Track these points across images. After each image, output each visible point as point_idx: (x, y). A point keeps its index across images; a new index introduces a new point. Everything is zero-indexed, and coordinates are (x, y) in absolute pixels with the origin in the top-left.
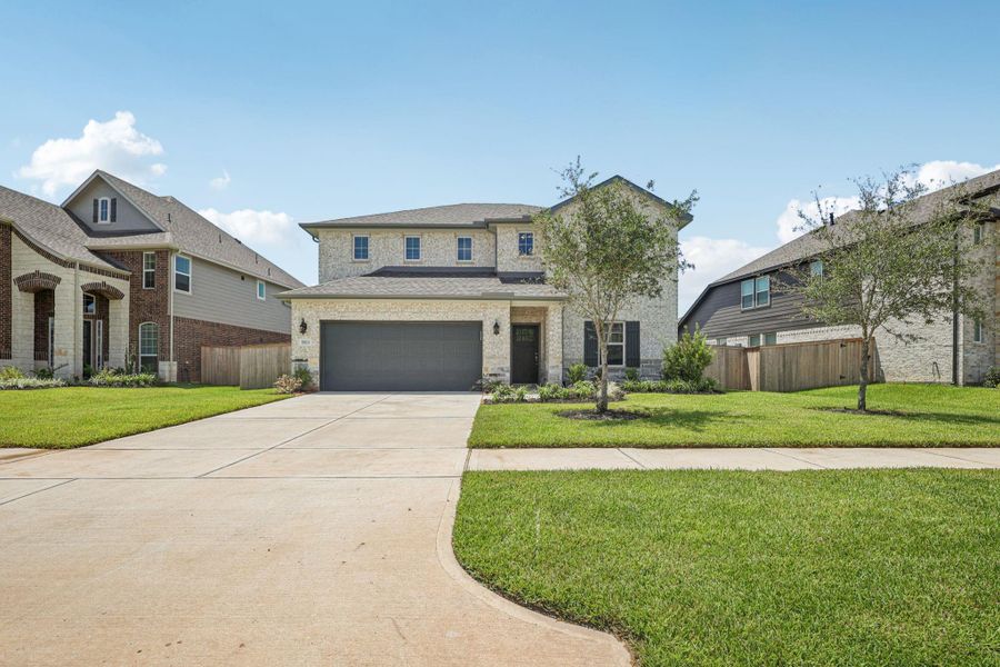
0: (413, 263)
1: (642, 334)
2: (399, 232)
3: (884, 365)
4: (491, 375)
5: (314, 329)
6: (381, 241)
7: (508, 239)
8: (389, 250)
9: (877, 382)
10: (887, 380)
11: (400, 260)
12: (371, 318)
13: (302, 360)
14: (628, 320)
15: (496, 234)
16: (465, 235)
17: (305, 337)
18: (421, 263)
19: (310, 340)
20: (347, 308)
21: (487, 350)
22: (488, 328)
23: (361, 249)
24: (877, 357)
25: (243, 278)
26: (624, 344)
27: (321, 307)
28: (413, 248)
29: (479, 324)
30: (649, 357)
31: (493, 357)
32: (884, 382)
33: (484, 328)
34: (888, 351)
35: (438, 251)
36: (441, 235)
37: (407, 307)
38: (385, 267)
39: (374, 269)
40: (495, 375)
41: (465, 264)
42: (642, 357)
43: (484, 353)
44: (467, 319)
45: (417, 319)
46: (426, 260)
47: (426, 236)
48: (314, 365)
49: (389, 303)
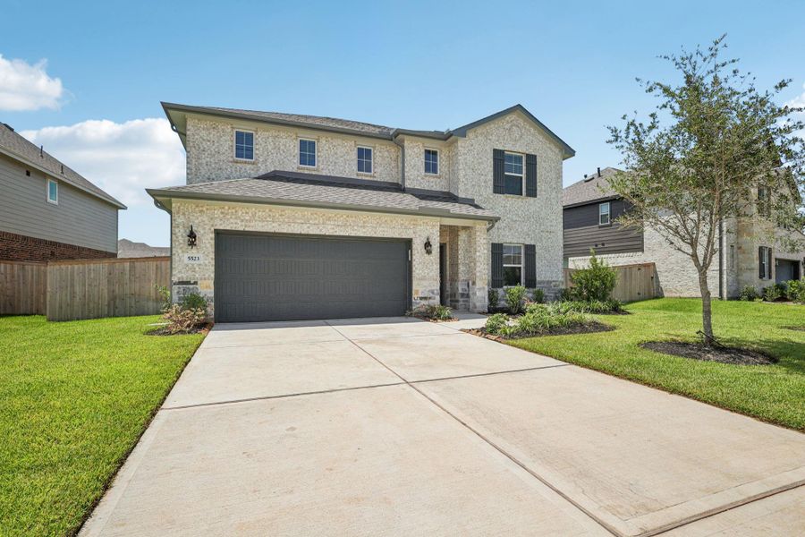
0: (307, 170)
1: (537, 256)
2: (293, 132)
3: (663, 284)
4: (421, 298)
5: (207, 241)
6: (270, 139)
7: (415, 154)
8: (278, 151)
9: (657, 298)
10: (666, 295)
11: (293, 165)
12: (285, 229)
13: (188, 283)
14: (527, 243)
15: (403, 147)
16: (365, 144)
17: (193, 252)
18: (317, 170)
19: (200, 255)
20: (254, 215)
21: (418, 271)
22: (418, 247)
23: (244, 146)
24: (657, 278)
25: (28, 174)
26: (522, 266)
27: (217, 213)
28: (307, 153)
29: (408, 243)
30: (543, 279)
31: (423, 279)
32: (663, 297)
33: (414, 246)
34: (666, 274)
35: (337, 158)
36: (340, 142)
37: (329, 219)
38: (275, 171)
39: (262, 172)
40: (425, 298)
41: (365, 176)
42: (538, 279)
43: (414, 274)
44: (396, 236)
45: (342, 234)
46: (323, 167)
47: (323, 141)
48: (207, 289)
49: (308, 212)
